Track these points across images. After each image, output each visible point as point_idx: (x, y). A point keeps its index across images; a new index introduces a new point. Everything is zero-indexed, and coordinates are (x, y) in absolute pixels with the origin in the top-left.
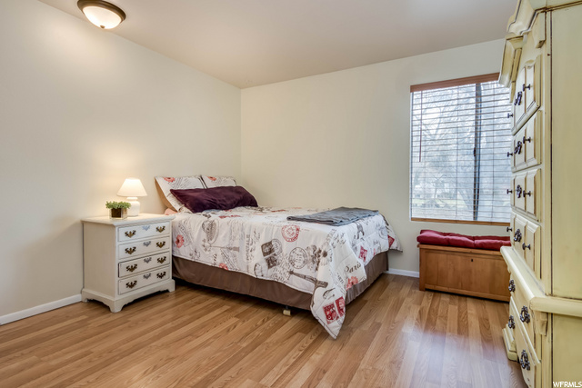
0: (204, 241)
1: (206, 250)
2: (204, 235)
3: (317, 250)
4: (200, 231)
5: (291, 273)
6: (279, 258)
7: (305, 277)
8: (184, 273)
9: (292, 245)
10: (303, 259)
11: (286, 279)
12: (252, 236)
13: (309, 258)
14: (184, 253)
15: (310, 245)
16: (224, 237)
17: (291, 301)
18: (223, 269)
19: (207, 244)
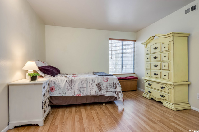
0: (68, 87)
1: (69, 90)
2: (68, 85)
3: (115, 83)
4: (65, 83)
5: (107, 91)
6: (102, 88)
7: (112, 92)
8: (55, 102)
9: (107, 83)
10: (110, 86)
11: (105, 94)
12: (91, 82)
13: (112, 86)
14: (56, 93)
15: (112, 82)
16: (79, 84)
17: (106, 100)
18: (79, 96)
19: (69, 88)
